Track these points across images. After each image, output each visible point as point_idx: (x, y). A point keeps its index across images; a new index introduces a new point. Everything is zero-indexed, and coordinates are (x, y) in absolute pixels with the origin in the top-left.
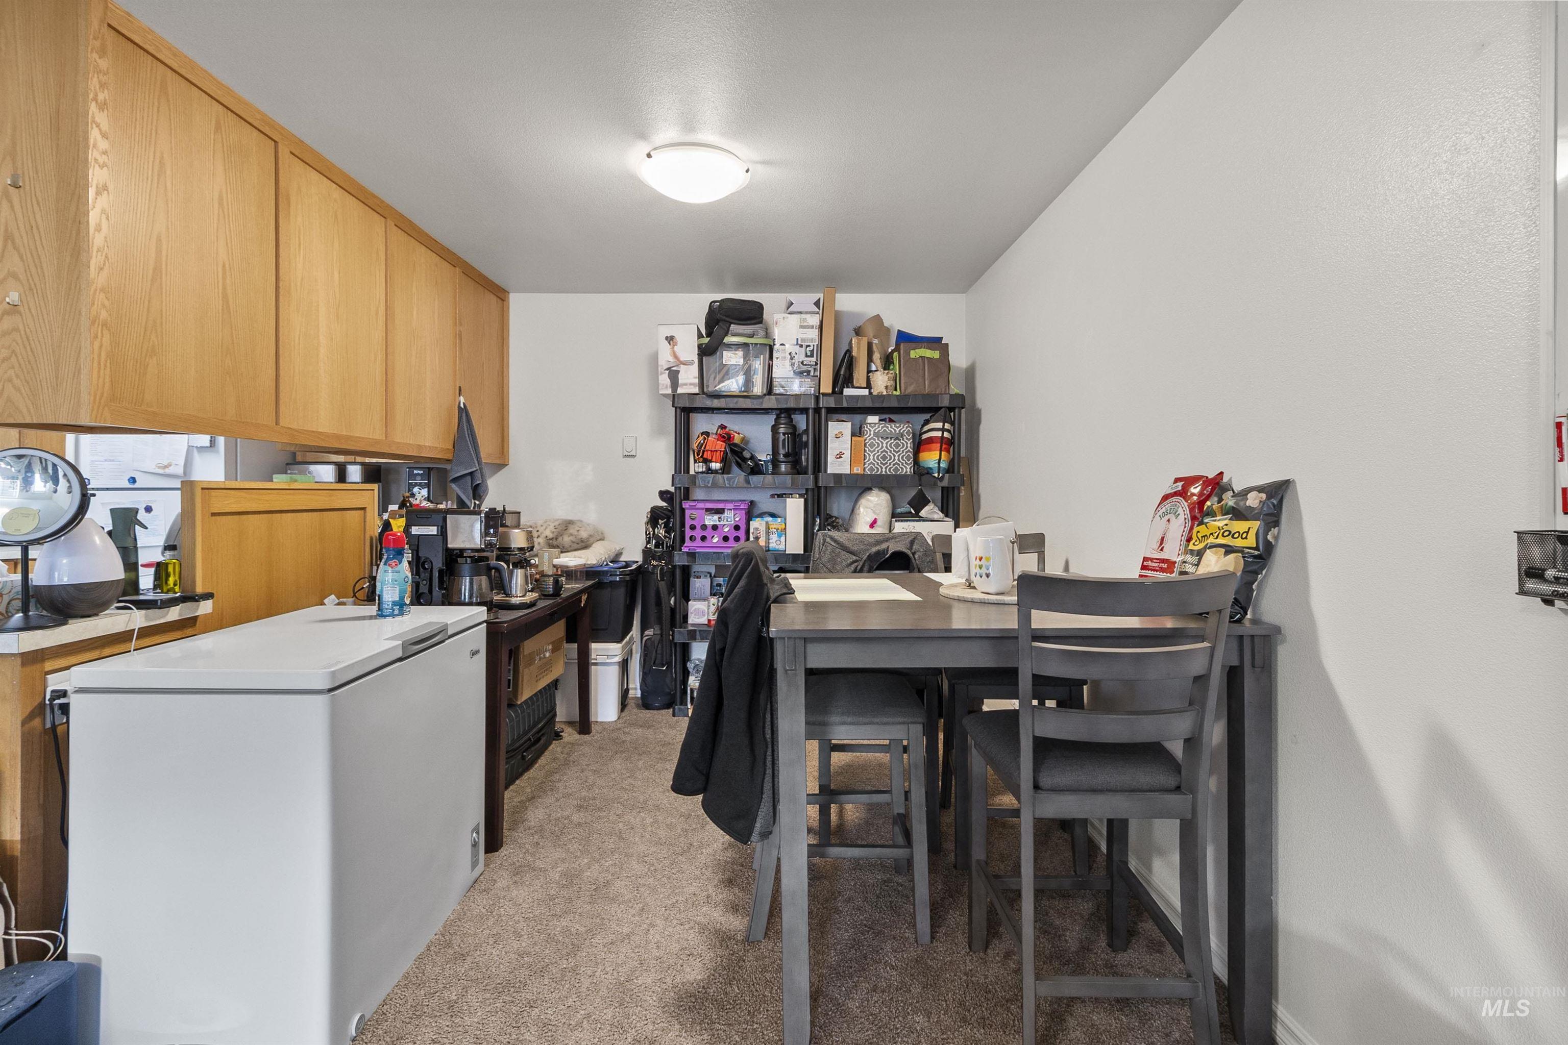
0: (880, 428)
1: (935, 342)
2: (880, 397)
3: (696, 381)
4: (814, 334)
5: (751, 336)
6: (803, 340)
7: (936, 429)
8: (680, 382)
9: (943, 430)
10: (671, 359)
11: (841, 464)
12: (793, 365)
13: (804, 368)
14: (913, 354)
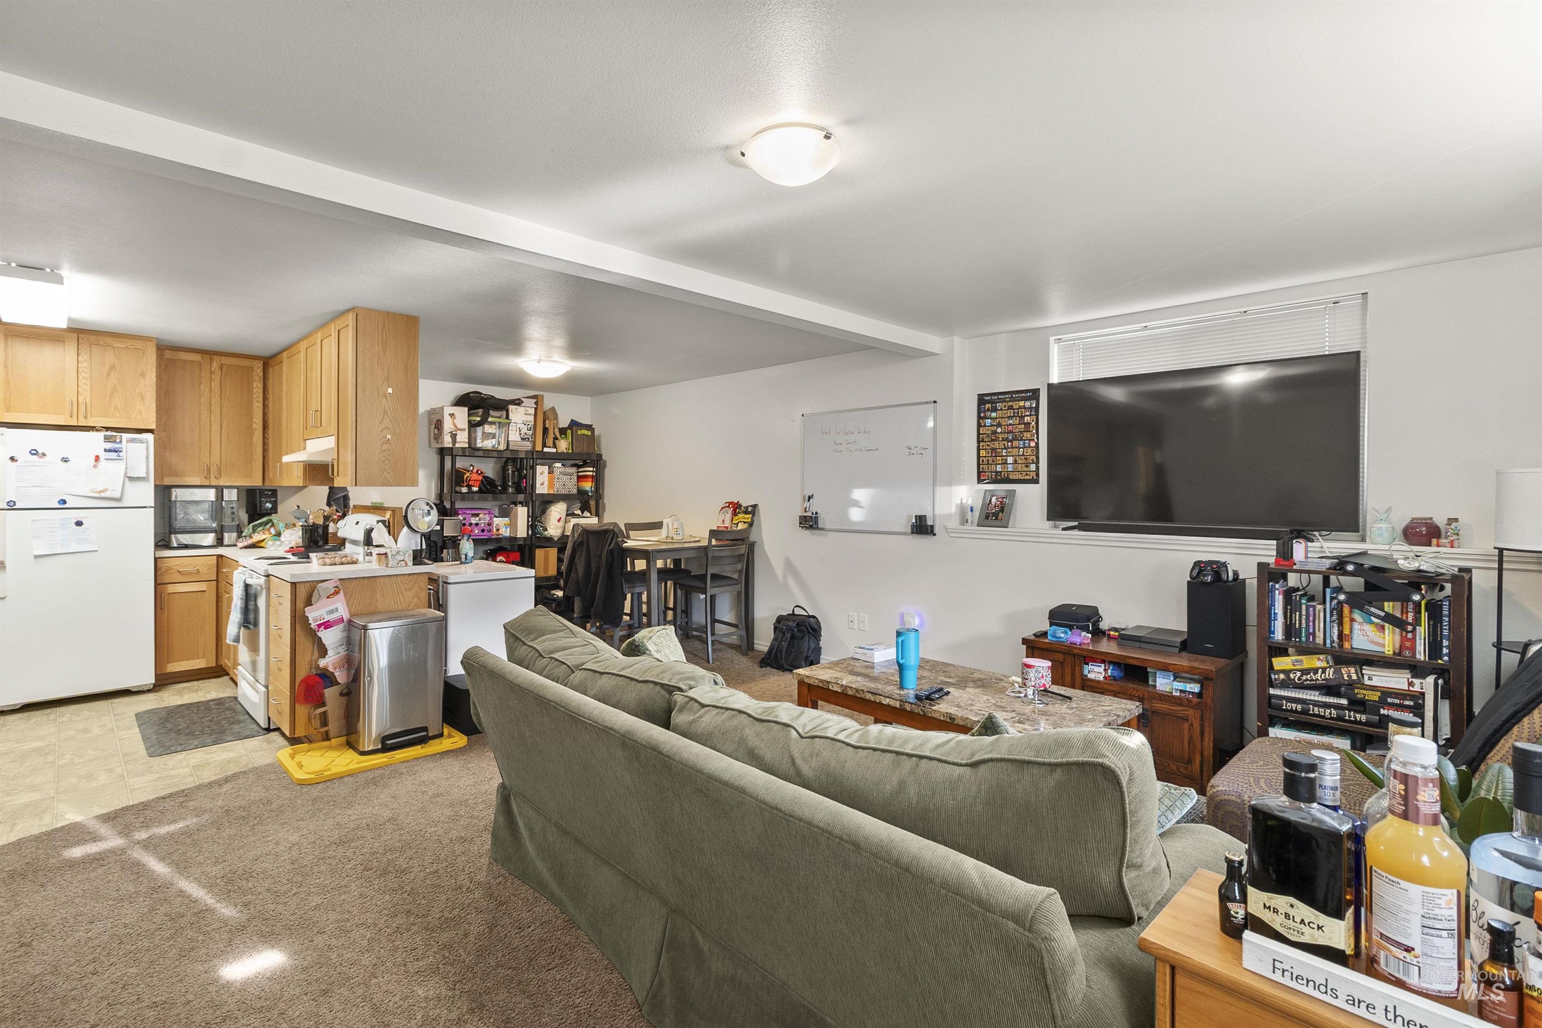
0: (563, 470)
1: (589, 427)
2: (562, 453)
3: (467, 440)
4: (532, 418)
5: (499, 418)
6: (526, 421)
7: (589, 471)
8: (457, 440)
9: (593, 471)
10: (453, 427)
11: (543, 488)
12: (520, 434)
13: (526, 436)
14: (579, 432)
